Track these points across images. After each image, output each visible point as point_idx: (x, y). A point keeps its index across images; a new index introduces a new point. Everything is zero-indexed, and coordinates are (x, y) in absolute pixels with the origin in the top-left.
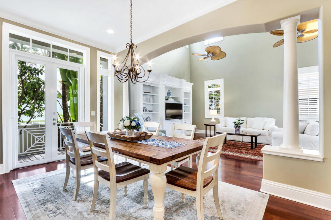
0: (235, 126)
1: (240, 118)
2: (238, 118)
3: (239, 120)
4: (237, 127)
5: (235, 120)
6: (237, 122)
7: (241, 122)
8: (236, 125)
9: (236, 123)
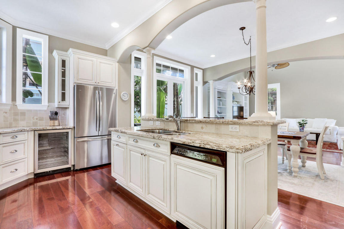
0: (300, 126)
1: (304, 119)
2: (302, 119)
3: (303, 121)
4: (301, 126)
5: (300, 120)
6: (302, 122)
7: (305, 122)
8: (300, 124)
9: (300, 123)
